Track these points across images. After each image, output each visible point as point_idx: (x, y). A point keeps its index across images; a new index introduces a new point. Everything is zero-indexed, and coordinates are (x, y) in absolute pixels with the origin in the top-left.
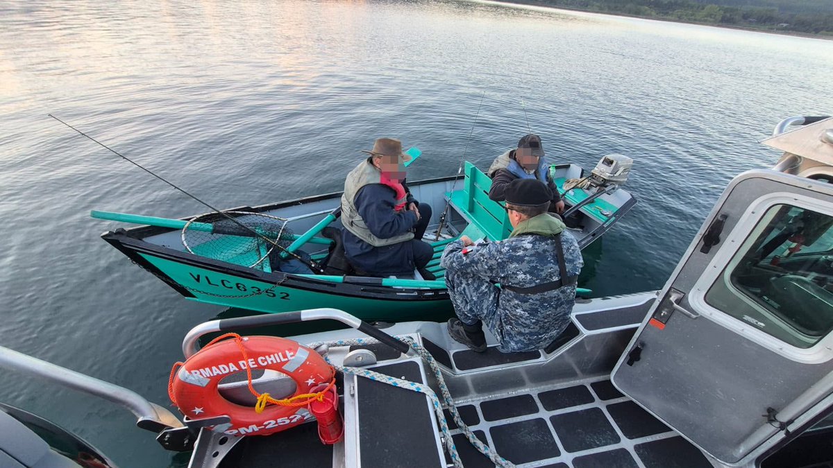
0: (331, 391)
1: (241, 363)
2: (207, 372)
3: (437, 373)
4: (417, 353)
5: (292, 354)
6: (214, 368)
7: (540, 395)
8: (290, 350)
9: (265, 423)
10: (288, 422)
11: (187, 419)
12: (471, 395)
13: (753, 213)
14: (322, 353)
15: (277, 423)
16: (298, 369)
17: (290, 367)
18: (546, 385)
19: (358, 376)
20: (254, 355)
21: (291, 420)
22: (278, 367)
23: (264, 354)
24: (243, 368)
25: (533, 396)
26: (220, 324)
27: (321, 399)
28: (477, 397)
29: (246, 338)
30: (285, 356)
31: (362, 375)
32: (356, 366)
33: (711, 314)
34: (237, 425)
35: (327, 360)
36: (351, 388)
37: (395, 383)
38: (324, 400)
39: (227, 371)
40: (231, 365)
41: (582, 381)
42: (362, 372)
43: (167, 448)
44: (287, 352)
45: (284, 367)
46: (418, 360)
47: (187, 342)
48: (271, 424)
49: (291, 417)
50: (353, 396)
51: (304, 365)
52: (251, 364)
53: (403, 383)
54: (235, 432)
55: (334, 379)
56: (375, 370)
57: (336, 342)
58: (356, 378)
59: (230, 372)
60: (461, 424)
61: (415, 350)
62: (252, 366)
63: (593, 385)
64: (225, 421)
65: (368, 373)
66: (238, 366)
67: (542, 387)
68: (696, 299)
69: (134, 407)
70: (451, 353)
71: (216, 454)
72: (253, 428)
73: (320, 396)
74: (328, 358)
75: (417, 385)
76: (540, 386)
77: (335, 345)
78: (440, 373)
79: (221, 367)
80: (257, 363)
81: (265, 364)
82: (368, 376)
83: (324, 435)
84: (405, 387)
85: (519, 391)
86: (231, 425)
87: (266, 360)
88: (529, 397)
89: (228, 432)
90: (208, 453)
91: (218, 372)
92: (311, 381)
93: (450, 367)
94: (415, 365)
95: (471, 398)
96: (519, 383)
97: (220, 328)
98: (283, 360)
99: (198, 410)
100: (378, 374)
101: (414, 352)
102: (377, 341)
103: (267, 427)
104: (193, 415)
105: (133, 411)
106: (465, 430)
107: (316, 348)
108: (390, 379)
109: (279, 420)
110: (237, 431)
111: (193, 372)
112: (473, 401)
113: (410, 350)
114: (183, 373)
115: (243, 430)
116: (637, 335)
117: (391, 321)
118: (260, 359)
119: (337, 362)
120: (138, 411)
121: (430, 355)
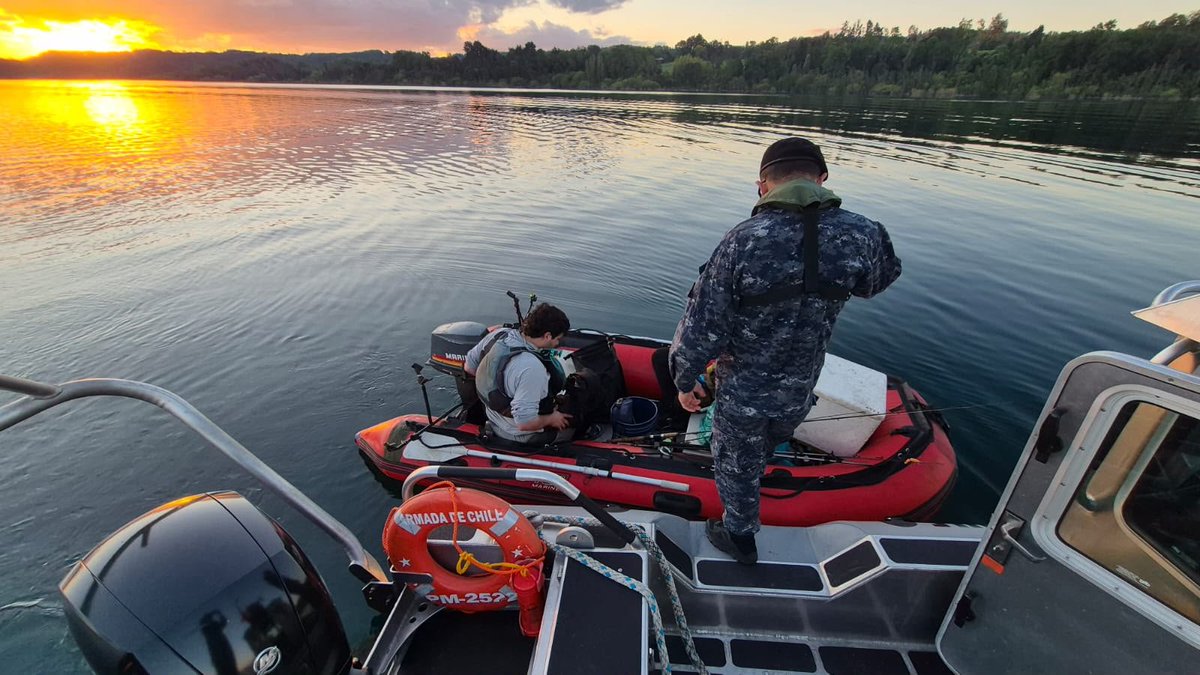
0: (536, 567)
1: (451, 514)
2: (419, 519)
3: (668, 578)
4: (645, 546)
5: (501, 514)
6: (426, 515)
7: (822, 650)
8: (499, 510)
9: (467, 595)
10: (490, 600)
11: (393, 569)
12: (720, 627)
13: (1102, 410)
14: (536, 525)
15: (478, 599)
16: (505, 534)
17: (499, 530)
18: (836, 637)
19: (570, 558)
20: (464, 508)
21: (494, 598)
22: (486, 527)
23: (473, 509)
24: (453, 521)
25: (812, 648)
26: (439, 470)
27: (524, 574)
28: (728, 631)
29: (459, 489)
30: (494, 516)
31: (574, 557)
32: (571, 547)
33: (1067, 558)
34: (439, 591)
35: (539, 533)
36: (560, 571)
37: (608, 573)
38: (528, 576)
39: (437, 522)
40: (442, 514)
41: (895, 644)
42: (575, 554)
43: (370, 603)
44: (496, 511)
45: (492, 529)
46: (643, 554)
47: (408, 482)
48: (473, 599)
49: (494, 595)
50: (559, 579)
51: (512, 530)
52: (460, 517)
53: (618, 577)
54: (436, 598)
55: (543, 557)
56: (590, 554)
57: (554, 516)
58: (567, 559)
59: (440, 524)
60: (695, 657)
61: (642, 541)
62: (461, 521)
63: (912, 654)
64: (427, 580)
65: (580, 556)
66: (448, 517)
67: (829, 639)
68: (1043, 532)
69: (349, 549)
70: (697, 560)
71: (413, 621)
72: (454, 599)
73: (524, 571)
74: (542, 532)
75: (633, 581)
76: (825, 637)
77: (553, 520)
78: (672, 579)
79: (432, 515)
80: (466, 518)
81: (474, 520)
82: (579, 559)
83: (524, 623)
84: (619, 581)
85: (791, 637)
86: (433, 588)
87: (474, 516)
88: (804, 648)
89: (429, 597)
90: (406, 617)
91: (429, 521)
92: (518, 553)
93: (690, 576)
94: (638, 558)
95: (720, 630)
96: (795, 626)
97: (438, 474)
98: (491, 520)
99: (405, 562)
100: (592, 560)
101: (641, 545)
102: (600, 523)
103: (468, 601)
104: (399, 566)
105: (348, 553)
106: (700, 668)
107: (531, 518)
108: (603, 568)
109: (482, 595)
110: (437, 598)
111: (407, 515)
112: (721, 635)
113: (636, 540)
114: (398, 515)
115: (444, 598)
116: (966, 579)
117: (626, 506)
118: (469, 513)
119: (550, 537)
120: (352, 554)
121: (660, 551)
